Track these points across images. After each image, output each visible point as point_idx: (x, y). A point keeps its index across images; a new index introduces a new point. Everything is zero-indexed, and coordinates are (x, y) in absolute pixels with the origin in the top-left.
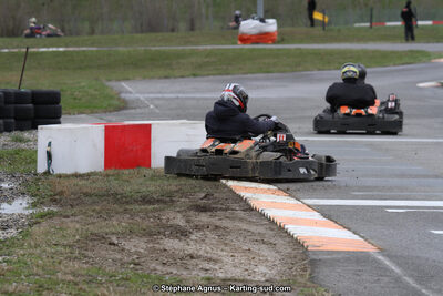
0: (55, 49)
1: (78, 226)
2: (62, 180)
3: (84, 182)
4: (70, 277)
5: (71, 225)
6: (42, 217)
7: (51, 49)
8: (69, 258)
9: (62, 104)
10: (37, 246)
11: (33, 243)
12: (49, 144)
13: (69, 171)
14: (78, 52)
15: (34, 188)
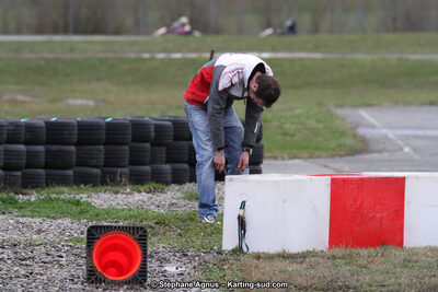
2: (262, 263)
3: (296, 266)
9: (264, 142)
12: (243, 205)
13: (273, 249)
14: (291, 61)
15: (216, 275)
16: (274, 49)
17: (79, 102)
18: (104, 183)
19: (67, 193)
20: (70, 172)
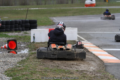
0: (35, 9)
3: (43, 44)
4: (40, 70)
6: (32, 54)
7: (34, 9)
8: (40, 65)
9: (37, 23)
10: (31, 62)
12: (34, 34)
13: (39, 41)
15: (30, 46)
16: (38, 8)
17: (5, 17)
18: (10, 31)
19: (4, 33)
20: (4, 30)
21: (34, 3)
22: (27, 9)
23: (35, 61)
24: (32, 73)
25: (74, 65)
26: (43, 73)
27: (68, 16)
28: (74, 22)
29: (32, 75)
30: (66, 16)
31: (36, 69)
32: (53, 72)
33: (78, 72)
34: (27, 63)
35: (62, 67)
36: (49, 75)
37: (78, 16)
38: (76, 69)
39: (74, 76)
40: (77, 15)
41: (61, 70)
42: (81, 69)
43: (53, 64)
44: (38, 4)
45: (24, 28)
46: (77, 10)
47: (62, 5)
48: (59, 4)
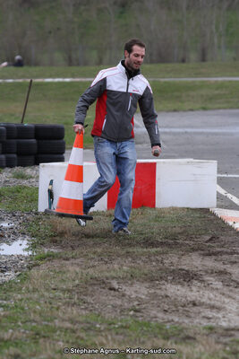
0: (61, 80)
1: (78, 269)
4: (68, 325)
5: (71, 269)
6: (42, 259)
7: (57, 80)
8: (68, 304)
9: (66, 138)
10: (35, 290)
11: (31, 288)
12: (51, 183)
16: (73, 76)
21: (58, 56)
22: (29, 80)
23: (53, 286)
24: (37, 336)
25: (201, 304)
26: (78, 337)
27: (184, 111)
28: (208, 134)
29: (36, 343)
30: (175, 111)
31: (52, 321)
32: (117, 334)
33: (215, 336)
34: (19, 296)
35: (154, 312)
36: (102, 344)
37: (221, 111)
38: (205, 323)
39: (199, 348)
40: (219, 108)
41: (148, 325)
42: (224, 324)
43: (119, 302)
44: (70, 62)
45: (15, 156)
46: (220, 86)
47: (162, 66)
48: (152, 62)
